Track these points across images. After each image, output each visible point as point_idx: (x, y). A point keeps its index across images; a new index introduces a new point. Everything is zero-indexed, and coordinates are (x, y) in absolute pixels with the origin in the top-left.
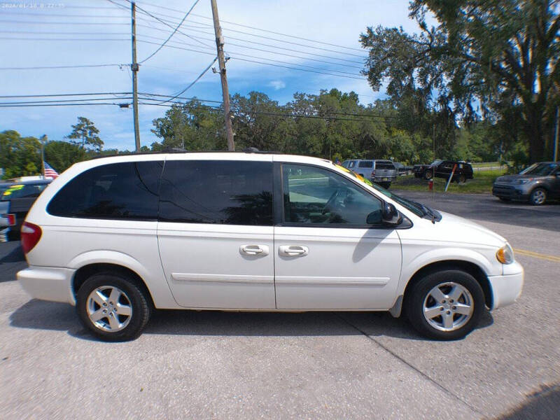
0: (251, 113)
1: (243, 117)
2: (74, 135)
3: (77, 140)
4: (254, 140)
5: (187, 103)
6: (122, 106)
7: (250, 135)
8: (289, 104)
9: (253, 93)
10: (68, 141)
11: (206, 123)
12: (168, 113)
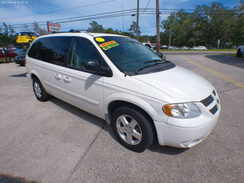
0: (211, 15)
1: (206, 18)
2: (131, 29)
3: (132, 31)
4: (210, 30)
5: (179, 12)
6: (133, 15)
7: (207, 27)
8: (235, 7)
9: (213, 3)
10: (128, 32)
11: (185, 22)
12: (169, 17)
